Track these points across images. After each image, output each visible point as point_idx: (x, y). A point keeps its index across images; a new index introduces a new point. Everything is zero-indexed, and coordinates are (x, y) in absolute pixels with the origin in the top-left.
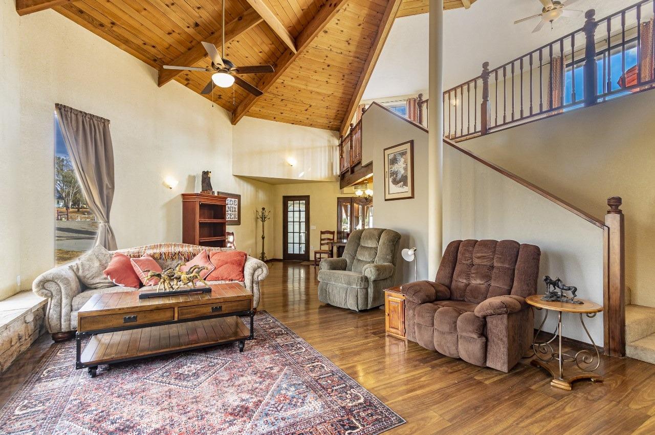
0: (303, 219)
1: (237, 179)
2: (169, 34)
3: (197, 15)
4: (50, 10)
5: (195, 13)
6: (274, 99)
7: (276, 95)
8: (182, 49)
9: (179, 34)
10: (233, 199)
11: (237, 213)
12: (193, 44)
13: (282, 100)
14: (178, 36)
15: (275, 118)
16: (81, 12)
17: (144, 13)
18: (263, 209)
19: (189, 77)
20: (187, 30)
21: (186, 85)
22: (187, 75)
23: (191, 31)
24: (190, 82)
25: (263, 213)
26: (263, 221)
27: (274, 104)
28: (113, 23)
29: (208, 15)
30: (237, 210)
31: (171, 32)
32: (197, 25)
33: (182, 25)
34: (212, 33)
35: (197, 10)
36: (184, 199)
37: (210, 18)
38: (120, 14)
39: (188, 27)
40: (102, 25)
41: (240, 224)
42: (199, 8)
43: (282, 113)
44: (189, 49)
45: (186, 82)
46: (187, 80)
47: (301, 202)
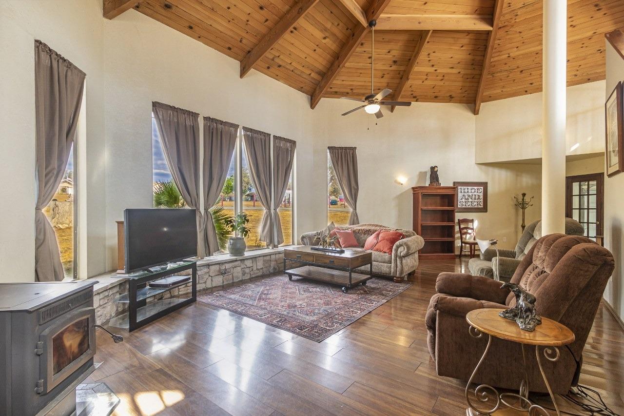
0: (593, 205)
1: (483, 167)
2: (382, 77)
3: (391, 56)
4: (322, 99)
5: (389, 56)
6: (510, 75)
7: (511, 71)
8: (398, 81)
9: (388, 74)
10: (476, 188)
11: (482, 200)
12: (401, 74)
13: (521, 71)
14: (389, 75)
15: (526, 91)
16: (336, 92)
17: (361, 75)
18: (524, 195)
19: (414, 95)
20: (391, 69)
21: (417, 101)
22: (412, 94)
23: (394, 67)
24: (418, 98)
25: (523, 199)
26: (523, 208)
27: (514, 79)
28: (352, 89)
29: (398, 52)
30: (482, 197)
31: (383, 75)
32: (395, 62)
33: (387, 68)
34: (410, 60)
35: (388, 54)
36: (414, 191)
37: (401, 52)
38: (351, 83)
39: (391, 66)
40: (348, 93)
41: (487, 212)
42: (389, 52)
43: (531, 84)
44: (401, 78)
45: (415, 99)
46: (414, 97)
47: (591, 183)
